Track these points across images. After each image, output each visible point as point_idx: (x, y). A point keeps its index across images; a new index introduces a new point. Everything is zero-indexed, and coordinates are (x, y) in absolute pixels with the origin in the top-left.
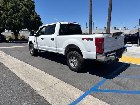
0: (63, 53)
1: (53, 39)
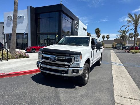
0: (100, 58)
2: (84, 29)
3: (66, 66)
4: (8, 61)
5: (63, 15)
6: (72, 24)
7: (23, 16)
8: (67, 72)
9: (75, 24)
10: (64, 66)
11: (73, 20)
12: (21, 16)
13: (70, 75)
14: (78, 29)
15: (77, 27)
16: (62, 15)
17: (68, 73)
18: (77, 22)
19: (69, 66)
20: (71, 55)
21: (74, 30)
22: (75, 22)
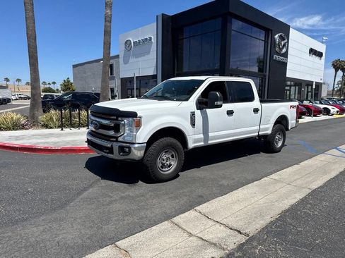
0: (269, 132)
1: (256, 110)
2: (313, 52)
3: (112, 139)
6: (266, 42)
7: (151, 38)
8: (111, 150)
10: (108, 138)
11: (269, 32)
12: (146, 39)
13: (116, 155)
15: (284, 50)
19: (117, 138)
20: (120, 119)
21: (271, 57)
22: (276, 36)
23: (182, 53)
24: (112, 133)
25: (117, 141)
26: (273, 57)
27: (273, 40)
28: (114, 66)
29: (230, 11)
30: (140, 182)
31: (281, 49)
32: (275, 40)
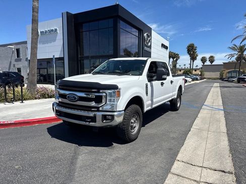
0: (176, 96)
1: (172, 82)
2: (163, 46)
3: (93, 109)
4: (22, 102)
5: (122, 24)
6: (139, 38)
7: (56, 29)
8: (94, 119)
9: (145, 39)
11: (141, 31)
12: (52, 30)
13: (99, 123)
14: (150, 47)
15: (149, 44)
16: (118, 24)
17: (95, 121)
18: (147, 35)
19: (98, 108)
20: (101, 91)
21: (143, 48)
22: (145, 35)
23: (83, 42)
24: (93, 104)
25: (98, 111)
26: (144, 48)
27: (143, 37)
28: (21, 50)
29: (119, 14)
30: (114, 144)
31: (148, 43)
32: (144, 37)
